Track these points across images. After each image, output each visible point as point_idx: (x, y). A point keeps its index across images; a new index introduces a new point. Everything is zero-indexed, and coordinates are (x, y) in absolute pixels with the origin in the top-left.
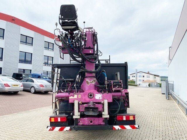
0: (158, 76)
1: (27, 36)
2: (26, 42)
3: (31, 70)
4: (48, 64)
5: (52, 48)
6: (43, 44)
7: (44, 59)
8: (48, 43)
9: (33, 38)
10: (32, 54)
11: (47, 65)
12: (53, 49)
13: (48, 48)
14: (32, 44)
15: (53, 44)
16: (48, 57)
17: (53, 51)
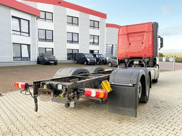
1: (72, 17)
2: (72, 23)
3: (78, 50)
6: (89, 23)
7: (90, 38)
8: (93, 21)
9: (78, 18)
10: (78, 34)
11: (93, 44)
12: (98, 27)
13: (94, 27)
14: (78, 24)
15: (99, 22)
16: (94, 36)
17: (99, 29)
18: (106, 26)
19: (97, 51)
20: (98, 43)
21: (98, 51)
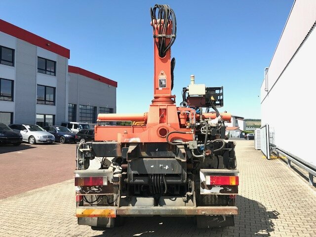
0: (242, 118)
3: (12, 114)
4: (45, 100)
5: (53, 71)
6: (35, 63)
8: (44, 60)
9: (13, 50)
10: (13, 81)
11: (44, 102)
12: (55, 72)
13: (46, 70)
14: (13, 62)
15: (55, 62)
16: (46, 87)
17: (55, 75)
18: (69, 71)
19: (51, 117)
20: (54, 101)
21: (54, 116)
